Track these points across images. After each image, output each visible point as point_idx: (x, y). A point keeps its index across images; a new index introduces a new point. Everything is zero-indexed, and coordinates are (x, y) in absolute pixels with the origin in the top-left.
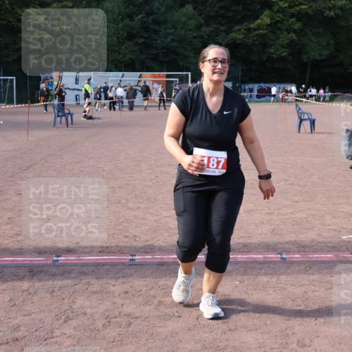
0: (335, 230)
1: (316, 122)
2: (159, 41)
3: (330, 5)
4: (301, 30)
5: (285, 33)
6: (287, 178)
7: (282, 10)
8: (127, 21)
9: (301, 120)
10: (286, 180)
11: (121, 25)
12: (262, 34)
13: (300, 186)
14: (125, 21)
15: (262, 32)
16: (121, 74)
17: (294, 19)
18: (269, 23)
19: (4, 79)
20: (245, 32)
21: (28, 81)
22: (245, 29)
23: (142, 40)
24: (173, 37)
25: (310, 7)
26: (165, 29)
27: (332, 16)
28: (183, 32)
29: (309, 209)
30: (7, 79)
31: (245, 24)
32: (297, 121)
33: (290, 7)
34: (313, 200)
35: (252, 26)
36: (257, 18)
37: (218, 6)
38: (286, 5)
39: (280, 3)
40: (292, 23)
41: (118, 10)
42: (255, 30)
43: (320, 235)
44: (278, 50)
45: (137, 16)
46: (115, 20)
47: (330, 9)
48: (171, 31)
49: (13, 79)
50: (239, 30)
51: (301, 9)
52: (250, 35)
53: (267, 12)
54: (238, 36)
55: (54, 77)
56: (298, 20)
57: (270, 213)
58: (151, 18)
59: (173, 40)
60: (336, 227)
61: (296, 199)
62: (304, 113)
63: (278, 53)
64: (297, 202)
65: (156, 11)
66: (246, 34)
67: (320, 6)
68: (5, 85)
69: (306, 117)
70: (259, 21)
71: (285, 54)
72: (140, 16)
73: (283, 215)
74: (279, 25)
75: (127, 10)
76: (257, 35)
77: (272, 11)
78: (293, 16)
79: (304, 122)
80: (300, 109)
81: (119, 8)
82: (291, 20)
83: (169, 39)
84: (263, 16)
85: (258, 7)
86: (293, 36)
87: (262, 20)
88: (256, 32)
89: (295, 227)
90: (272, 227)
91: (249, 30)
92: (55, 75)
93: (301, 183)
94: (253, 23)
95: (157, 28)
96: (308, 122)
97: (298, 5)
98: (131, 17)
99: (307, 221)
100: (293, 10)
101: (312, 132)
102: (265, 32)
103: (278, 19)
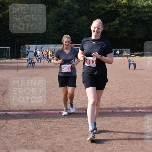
0: (134, 103)
1: (136, 65)
2: (71, 31)
3: (145, 15)
4: (133, 26)
5: (126, 27)
6: (120, 86)
7: (124, 18)
8: (57, 23)
9: (130, 64)
10: (120, 87)
11: (55, 24)
12: (116, 28)
13: (125, 89)
14: (56, 23)
15: (116, 26)
16: (55, 45)
17: (129, 21)
18: (119, 23)
19: (5, 48)
20: (109, 27)
21: (15, 49)
22: (108, 26)
23: (64, 31)
24: (77, 29)
25: (137, 16)
26: (74, 26)
27: (146, 20)
28: (81, 28)
29: (126, 96)
30: (7, 48)
31: (109, 23)
32: (128, 64)
33: (128, 16)
34: (128, 94)
35: (112, 24)
36: (114, 21)
37: (96, 16)
38: (126, 15)
39: (123, 14)
40: (129, 23)
41: (53, 18)
42: (113, 26)
43: (128, 105)
44: (123, 34)
45: (62, 20)
46: (52, 22)
47: (145, 17)
48: (76, 27)
49: (9, 48)
50: (106, 26)
51: (132, 17)
52: (111, 28)
53: (118, 18)
54: (106, 29)
55: (26, 47)
56: (131, 21)
57: (112, 98)
58: (67, 21)
59: (77, 31)
60: (134, 102)
61: (122, 93)
62: (131, 61)
63: (123, 35)
64: (122, 94)
65: (69, 18)
66: (109, 28)
67: (141, 15)
68: (6, 51)
69: (132, 63)
70: (114, 22)
71: (126, 35)
72: (63, 21)
73: (116, 98)
74: (123, 23)
75: (57, 18)
76: (114, 28)
77: (120, 17)
78: (129, 20)
79: (131, 65)
80: (129, 59)
81: (54, 17)
82: (128, 22)
83: (76, 30)
84: (116, 20)
85: (114, 16)
86: (129, 28)
87: (116, 21)
88: (114, 27)
89: (120, 102)
90: (111, 103)
91: (110, 26)
92: (27, 46)
93: (125, 88)
94: (112, 23)
95: (70, 26)
96: (133, 65)
97: (131, 16)
98: (59, 21)
99: (125, 100)
100: (129, 17)
101: (134, 69)
102: (117, 26)
103: (123, 21)
